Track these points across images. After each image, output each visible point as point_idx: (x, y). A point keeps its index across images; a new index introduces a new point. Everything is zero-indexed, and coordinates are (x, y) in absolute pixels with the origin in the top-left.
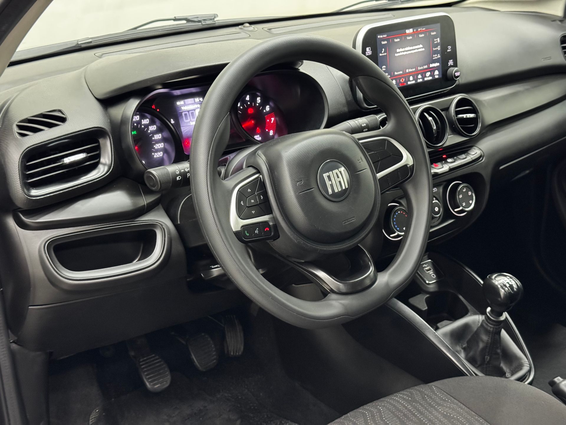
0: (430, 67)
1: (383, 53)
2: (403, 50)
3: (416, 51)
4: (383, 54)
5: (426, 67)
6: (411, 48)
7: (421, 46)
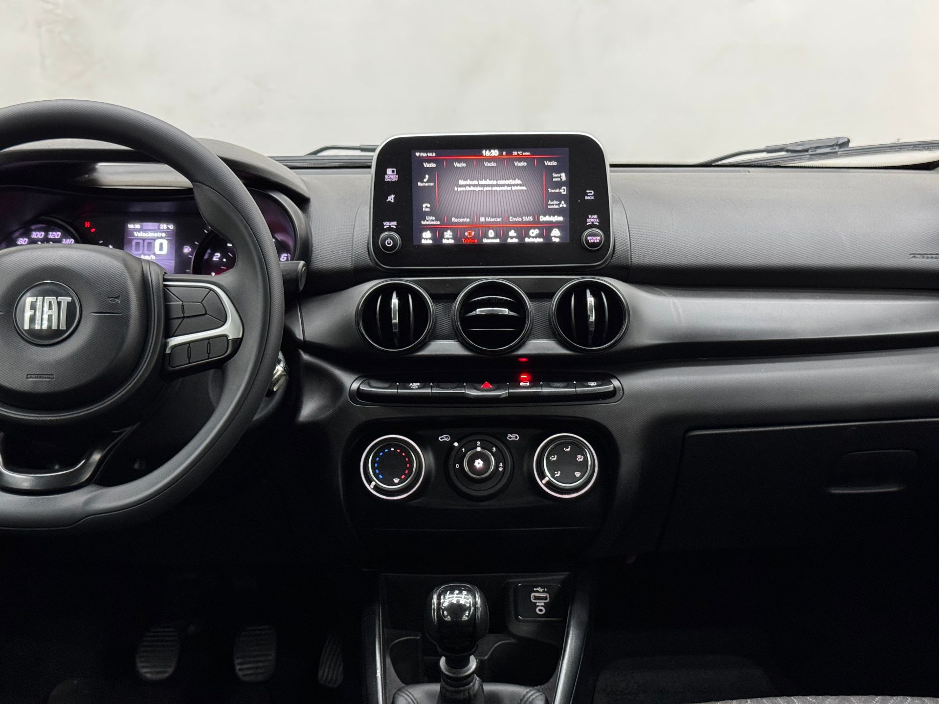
0: (541, 220)
1: (426, 182)
2: (475, 182)
3: (506, 188)
4: (427, 184)
5: (530, 219)
6: (495, 182)
7: (518, 182)
